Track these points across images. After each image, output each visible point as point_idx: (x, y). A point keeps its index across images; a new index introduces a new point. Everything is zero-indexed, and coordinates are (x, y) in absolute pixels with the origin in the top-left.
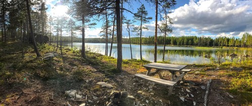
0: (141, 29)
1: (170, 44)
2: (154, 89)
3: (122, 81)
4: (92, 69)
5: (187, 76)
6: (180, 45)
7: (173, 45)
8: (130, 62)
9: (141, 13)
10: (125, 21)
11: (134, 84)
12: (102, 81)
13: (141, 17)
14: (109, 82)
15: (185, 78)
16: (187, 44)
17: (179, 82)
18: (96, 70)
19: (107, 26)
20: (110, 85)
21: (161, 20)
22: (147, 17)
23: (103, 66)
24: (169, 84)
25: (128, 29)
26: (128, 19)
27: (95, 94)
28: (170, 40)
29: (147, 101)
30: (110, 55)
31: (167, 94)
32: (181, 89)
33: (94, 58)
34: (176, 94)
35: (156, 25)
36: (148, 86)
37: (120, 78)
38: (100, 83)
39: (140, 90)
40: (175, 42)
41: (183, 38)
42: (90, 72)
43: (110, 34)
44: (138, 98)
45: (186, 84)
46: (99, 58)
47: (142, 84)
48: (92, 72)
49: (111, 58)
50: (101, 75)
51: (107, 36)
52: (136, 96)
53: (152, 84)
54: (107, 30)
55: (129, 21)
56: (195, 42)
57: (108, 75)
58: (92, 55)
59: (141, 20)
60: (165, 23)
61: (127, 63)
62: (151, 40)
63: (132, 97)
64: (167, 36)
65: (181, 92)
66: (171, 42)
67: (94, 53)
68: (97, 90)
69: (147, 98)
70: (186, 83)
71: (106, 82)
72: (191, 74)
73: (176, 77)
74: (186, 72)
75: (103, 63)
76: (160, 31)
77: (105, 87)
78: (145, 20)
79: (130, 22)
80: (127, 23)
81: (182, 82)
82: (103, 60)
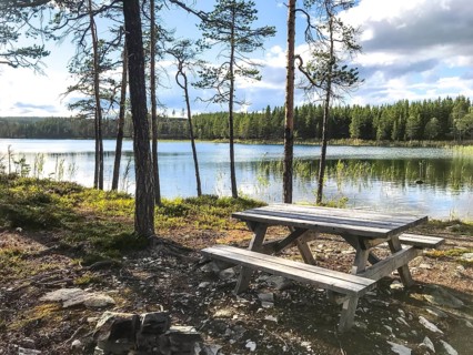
0: (230, 77)
1: (347, 135)
2: (277, 301)
3: (155, 279)
4: (25, 248)
5: (423, 266)
6: (387, 140)
7: (357, 142)
8: (194, 208)
9: (228, 12)
10: (169, 45)
11: (202, 285)
12: (69, 285)
13: (232, 26)
14: (98, 285)
15: (413, 270)
16: (421, 135)
17: (384, 283)
18: (43, 248)
19: (97, 66)
20: (102, 297)
21: (309, 39)
22: (254, 26)
23: (77, 230)
24: (339, 284)
25: (181, 78)
26: (179, 37)
27: (28, 339)
28: (348, 121)
29: (251, 345)
30: (115, 185)
31: (333, 324)
32: (394, 310)
33: (43, 200)
34: (372, 328)
35: (291, 57)
36: (255, 293)
37: (147, 268)
38: (54, 295)
39: (223, 306)
40: (369, 126)
41: (402, 109)
42: (14, 259)
43: (112, 100)
44: (214, 336)
45: (416, 296)
46: (64, 199)
47: (232, 286)
48: (25, 257)
49: (119, 196)
50: (64, 264)
51: (99, 110)
52: (208, 326)
53: (273, 285)
54: (97, 82)
55: (185, 44)
56: (459, 124)
57: (98, 258)
58: (33, 188)
59: (231, 39)
60: (326, 50)
61: (177, 211)
62: (274, 122)
63: (187, 329)
64: (334, 103)
65: (394, 324)
66: (352, 129)
67: (44, 183)
68: (41, 323)
69: (252, 335)
70: (420, 292)
71: (83, 286)
72: (442, 258)
73: (373, 260)
74: (418, 246)
75: (82, 217)
76: (307, 83)
77: (81, 306)
78: (245, 41)
79: (187, 51)
80: (178, 54)
81: (396, 285)
82: (85, 207)
